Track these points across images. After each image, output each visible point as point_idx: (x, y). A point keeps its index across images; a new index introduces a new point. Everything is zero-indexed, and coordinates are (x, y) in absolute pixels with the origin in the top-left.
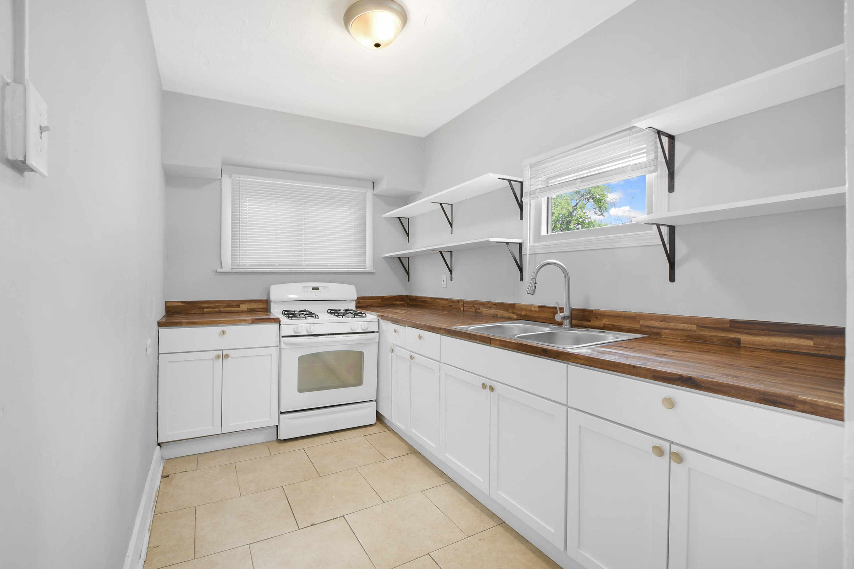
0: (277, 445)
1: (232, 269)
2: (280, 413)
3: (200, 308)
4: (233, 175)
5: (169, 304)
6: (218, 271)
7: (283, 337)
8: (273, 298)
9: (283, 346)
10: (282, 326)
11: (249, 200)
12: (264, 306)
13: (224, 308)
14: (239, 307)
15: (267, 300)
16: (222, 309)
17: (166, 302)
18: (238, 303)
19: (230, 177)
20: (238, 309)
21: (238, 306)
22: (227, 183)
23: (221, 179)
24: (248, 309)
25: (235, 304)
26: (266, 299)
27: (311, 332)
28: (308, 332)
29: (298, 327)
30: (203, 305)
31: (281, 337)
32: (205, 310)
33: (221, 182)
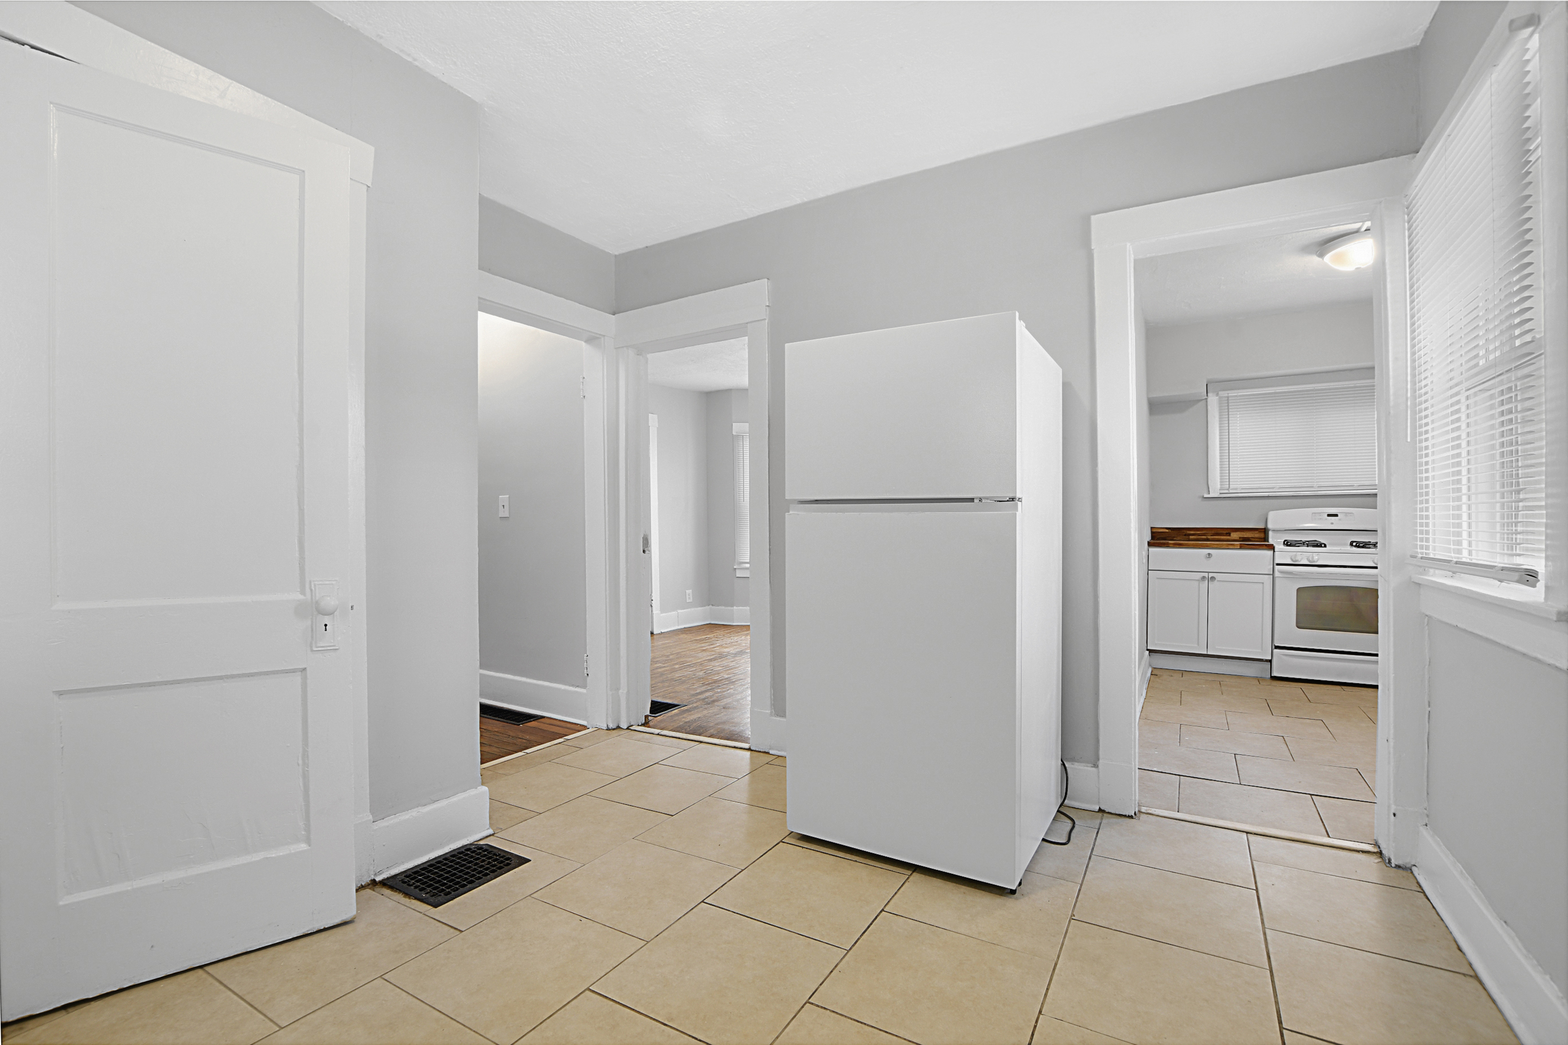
0: (1270, 682)
1: (1221, 493)
2: (1274, 647)
3: (1185, 535)
4: (1220, 393)
5: (1154, 530)
6: (1205, 496)
7: (1278, 564)
8: (1270, 526)
9: (1277, 574)
10: (1276, 553)
11: (1239, 417)
12: (1262, 535)
13: (1211, 536)
14: (1230, 536)
15: (1265, 529)
16: (1209, 537)
17: (1152, 528)
18: (1228, 531)
19: (1217, 395)
20: (1228, 537)
21: (1229, 534)
22: (1213, 400)
23: (1206, 399)
24: (1240, 538)
25: (1225, 532)
26: (1263, 527)
27: (1314, 562)
28: (1309, 561)
29: (1296, 555)
30: (1188, 532)
31: (1275, 564)
32: (1191, 537)
33: (1207, 401)
